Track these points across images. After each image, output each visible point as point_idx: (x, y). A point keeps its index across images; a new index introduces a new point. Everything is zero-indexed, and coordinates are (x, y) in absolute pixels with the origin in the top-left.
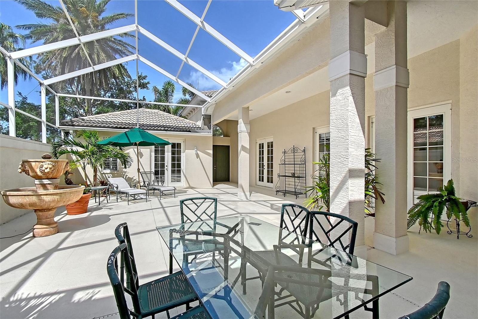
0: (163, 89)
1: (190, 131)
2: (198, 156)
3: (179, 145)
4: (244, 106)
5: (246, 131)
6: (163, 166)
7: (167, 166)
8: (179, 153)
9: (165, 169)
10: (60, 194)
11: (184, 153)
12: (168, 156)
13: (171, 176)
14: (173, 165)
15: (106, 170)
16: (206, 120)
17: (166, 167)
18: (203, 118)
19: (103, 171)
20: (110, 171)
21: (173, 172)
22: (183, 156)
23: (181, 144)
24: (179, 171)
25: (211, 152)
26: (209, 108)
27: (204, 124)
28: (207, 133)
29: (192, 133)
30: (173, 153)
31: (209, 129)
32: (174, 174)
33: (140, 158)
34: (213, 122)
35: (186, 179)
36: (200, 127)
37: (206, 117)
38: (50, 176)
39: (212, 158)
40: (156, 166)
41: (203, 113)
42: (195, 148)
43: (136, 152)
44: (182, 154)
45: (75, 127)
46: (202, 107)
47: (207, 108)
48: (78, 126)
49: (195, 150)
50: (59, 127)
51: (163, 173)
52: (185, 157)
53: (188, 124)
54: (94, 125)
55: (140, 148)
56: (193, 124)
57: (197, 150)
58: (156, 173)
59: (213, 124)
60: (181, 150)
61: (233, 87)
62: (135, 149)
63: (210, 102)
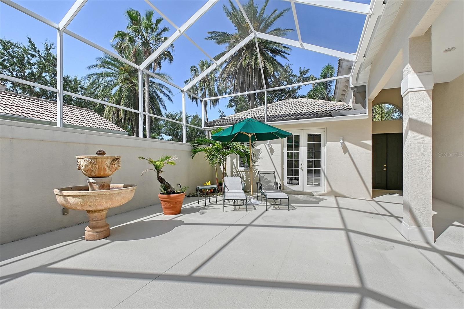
0: (320, 76)
1: (331, 116)
2: (345, 150)
3: (318, 137)
4: (411, 35)
5: (424, 89)
6: (297, 164)
7: (301, 164)
8: (318, 147)
9: (300, 168)
10: (82, 197)
11: (325, 146)
12: (303, 151)
13: (307, 177)
14: (310, 164)
15: (242, 167)
16: (358, 95)
17: (301, 166)
18: (354, 93)
19: (239, 169)
20: (244, 169)
21: (310, 172)
22: (323, 150)
23: (320, 134)
24: (318, 172)
25: (370, 142)
26: (360, 75)
27: (356, 102)
28: (360, 114)
29: (333, 117)
30: (310, 147)
31: (365, 108)
32: (311, 174)
33: (271, 155)
34: (369, 95)
35: (327, 183)
36: (350, 108)
37: (357, 90)
38: (93, 174)
39: (371, 152)
40: (289, 164)
41: (351, 86)
42: (342, 138)
43: (267, 148)
44: (322, 148)
45: (215, 127)
46: (350, 77)
47: (357, 75)
48: (217, 125)
49: (342, 141)
50: (204, 129)
51: (297, 172)
52: (326, 152)
53: (334, 106)
54: (228, 123)
55: (271, 143)
56: (341, 105)
57: (344, 141)
58: (289, 172)
59: (369, 98)
60: (321, 142)
61: (384, 3)
62: (266, 144)
63: (356, 60)
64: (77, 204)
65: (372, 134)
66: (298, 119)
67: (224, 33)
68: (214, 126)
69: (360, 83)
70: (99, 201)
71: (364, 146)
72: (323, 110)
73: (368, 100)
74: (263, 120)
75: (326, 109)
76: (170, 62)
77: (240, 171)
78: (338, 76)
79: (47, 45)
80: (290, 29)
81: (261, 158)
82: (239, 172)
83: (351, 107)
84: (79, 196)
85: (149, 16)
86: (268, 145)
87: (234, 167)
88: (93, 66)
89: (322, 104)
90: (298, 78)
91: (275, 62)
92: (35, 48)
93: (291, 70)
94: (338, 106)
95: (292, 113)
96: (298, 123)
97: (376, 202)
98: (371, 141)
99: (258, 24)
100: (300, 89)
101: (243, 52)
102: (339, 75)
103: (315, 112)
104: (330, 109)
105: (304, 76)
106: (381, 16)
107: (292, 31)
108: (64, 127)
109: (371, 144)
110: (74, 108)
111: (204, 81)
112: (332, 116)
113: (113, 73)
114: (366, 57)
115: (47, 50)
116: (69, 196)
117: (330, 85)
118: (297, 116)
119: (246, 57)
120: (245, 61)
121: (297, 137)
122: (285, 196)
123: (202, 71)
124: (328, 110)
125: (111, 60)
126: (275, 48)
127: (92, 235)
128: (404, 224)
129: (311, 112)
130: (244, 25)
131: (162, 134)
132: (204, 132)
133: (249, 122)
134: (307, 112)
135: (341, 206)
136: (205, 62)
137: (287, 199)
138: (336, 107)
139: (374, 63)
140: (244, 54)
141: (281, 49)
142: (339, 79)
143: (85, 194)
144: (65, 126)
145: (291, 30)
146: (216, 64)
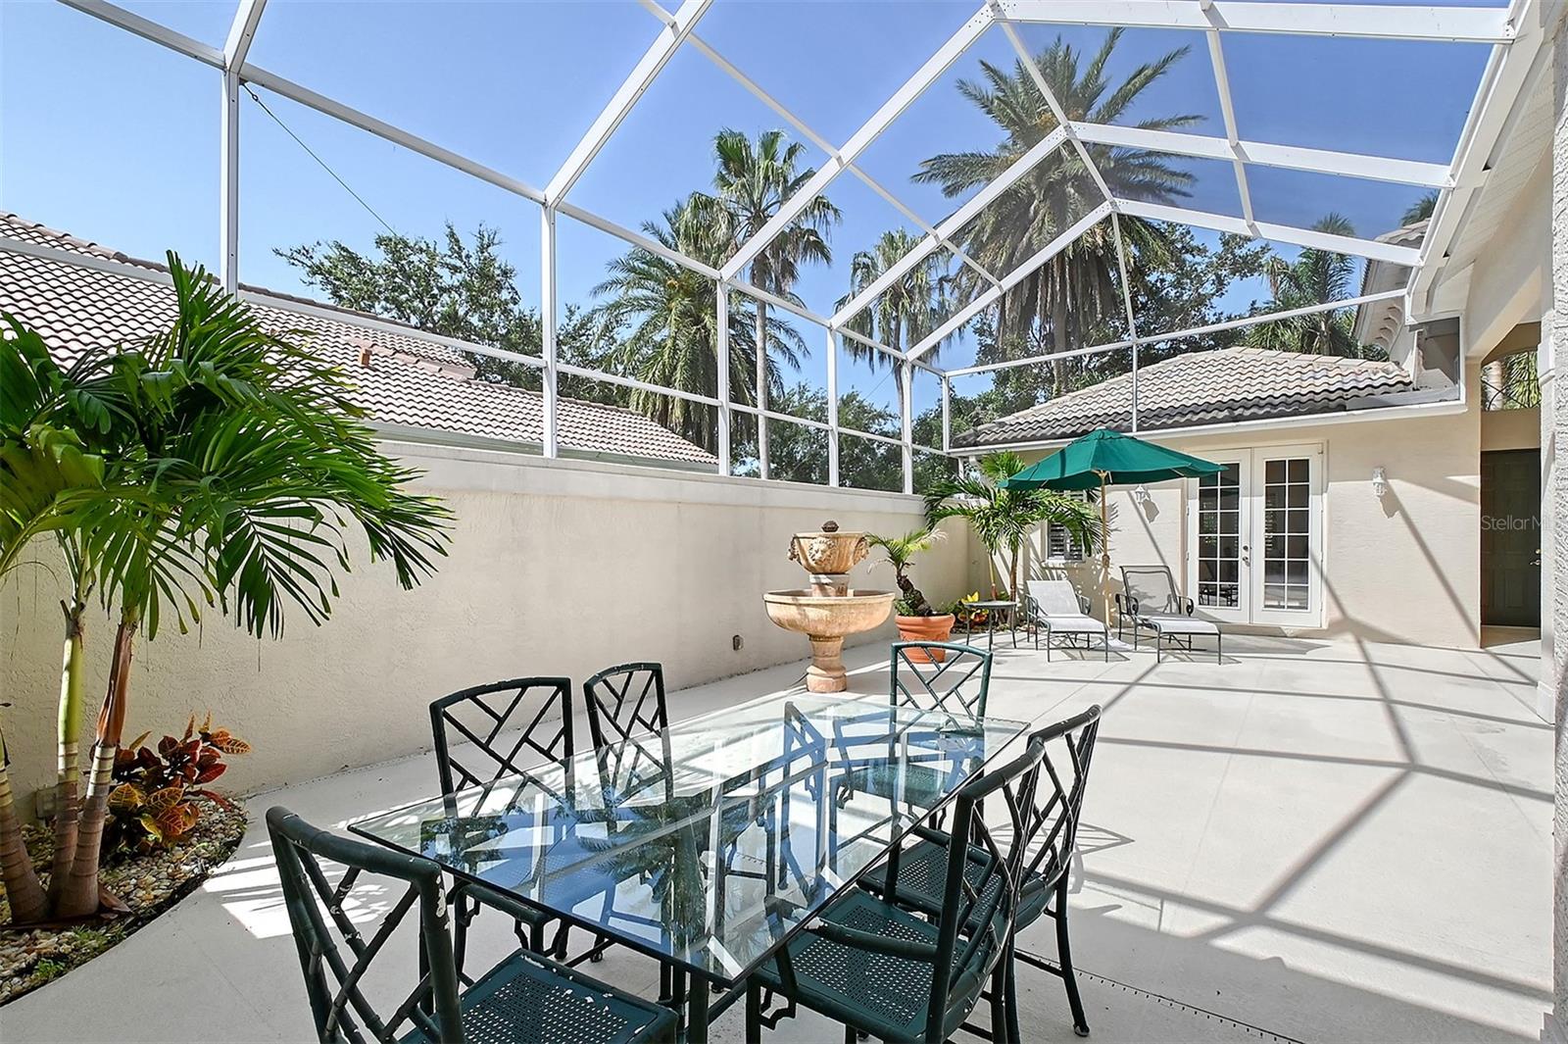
1: (1342, 408)
2: (1391, 504)
3: (1301, 468)
6: (1230, 548)
7: (1246, 548)
8: (1301, 496)
9: (1240, 559)
11: (1325, 495)
12: (1252, 511)
13: (1262, 584)
14: (1274, 547)
15: (1057, 557)
16: (1434, 346)
17: (1242, 553)
18: (1418, 339)
19: (1047, 561)
20: (1064, 561)
21: (1273, 569)
22: (1318, 507)
23: (1308, 460)
24: (1300, 570)
25: (1474, 481)
26: (1438, 293)
27: (1427, 363)
28: (1440, 401)
29: (1349, 413)
30: (1273, 496)
31: (1455, 380)
32: (1276, 577)
33: (1147, 521)
34: (1468, 349)
35: (1331, 601)
36: (1407, 380)
37: (1429, 331)
38: (828, 568)
39: (1479, 508)
40: (1206, 548)
41: (1410, 320)
42: (1379, 471)
43: (1137, 502)
44: (1314, 501)
45: (980, 448)
46: (1407, 296)
47: (1428, 291)
48: (987, 443)
49: (1379, 480)
50: (949, 453)
51: (1231, 571)
52: (1325, 512)
53: (1352, 376)
54: (1019, 437)
55: (1146, 489)
56: (1378, 372)
57: (1385, 476)
58: (1207, 570)
59: (1469, 355)
60: (1311, 484)
61: (1486, 168)
62: (1133, 492)
63: (1422, 264)
64: (820, 621)
65: (1482, 453)
66: (1236, 419)
67: (972, 155)
68: (977, 446)
69: (1441, 310)
70: (854, 615)
71: (1460, 492)
72: (1318, 390)
73: (1466, 358)
74: (1126, 424)
75: (1326, 387)
76: (813, 259)
77: (1051, 566)
78: (1362, 295)
79: (482, 237)
80: (1192, 115)
81: (1116, 530)
82: (1050, 569)
83: (1411, 378)
84: (826, 605)
85: (769, 144)
86: (1141, 493)
87: (1032, 556)
88: (604, 287)
89: (1310, 367)
90: (1214, 259)
91: (1138, 223)
92: (460, 248)
93: (1188, 232)
94: (1366, 375)
95: (1214, 401)
96: (1236, 430)
97: (1494, 655)
98: (1479, 476)
99: (1080, 112)
100: (1223, 294)
101: (1032, 207)
102: (1368, 289)
103: (1290, 397)
104: (1339, 385)
105: (1237, 252)
106: (1482, 188)
107: (1197, 120)
108: (559, 456)
109: (1478, 485)
110: (606, 409)
111: (895, 294)
112: (1345, 410)
113: (646, 299)
114: (1452, 256)
115: (482, 249)
116: (808, 605)
117: (1340, 282)
118: (1234, 411)
119: (1043, 220)
120: (1040, 234)
121: (1232, 472)
122: (1212, 628)
123: (890, 263)
124: (1332, 389)
125: (643, 263)
126: (1137, 179)
127: (826, 683)
128: (1544, 688)
129: (1275, 396)
130: (1034, 122)
131: (744, 459)
132: (875, 446)
133: (1106, 442)
134: (1264, 395)
135: (1375, 660)
136: (897, 236)
137: (1216, 634)
138: (1361, 378)
139: (1482, 263)
140: (1036, 213)
141: (1158, 181)
142: (1368, 303)
143: (837, 602)
144: (562, 453)
145: (1194, 118)
146: (1000, 287)
